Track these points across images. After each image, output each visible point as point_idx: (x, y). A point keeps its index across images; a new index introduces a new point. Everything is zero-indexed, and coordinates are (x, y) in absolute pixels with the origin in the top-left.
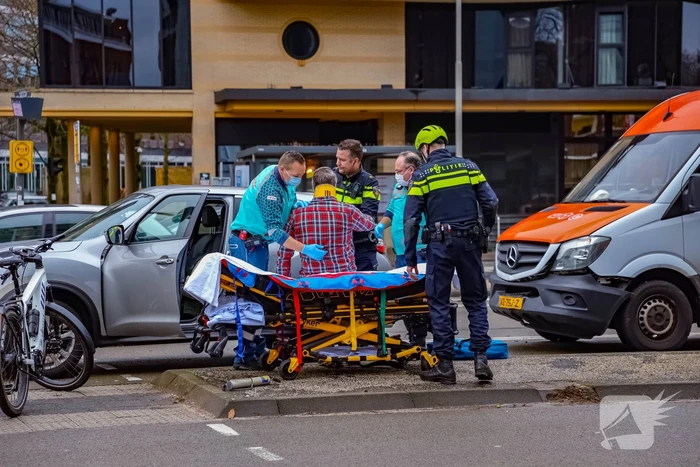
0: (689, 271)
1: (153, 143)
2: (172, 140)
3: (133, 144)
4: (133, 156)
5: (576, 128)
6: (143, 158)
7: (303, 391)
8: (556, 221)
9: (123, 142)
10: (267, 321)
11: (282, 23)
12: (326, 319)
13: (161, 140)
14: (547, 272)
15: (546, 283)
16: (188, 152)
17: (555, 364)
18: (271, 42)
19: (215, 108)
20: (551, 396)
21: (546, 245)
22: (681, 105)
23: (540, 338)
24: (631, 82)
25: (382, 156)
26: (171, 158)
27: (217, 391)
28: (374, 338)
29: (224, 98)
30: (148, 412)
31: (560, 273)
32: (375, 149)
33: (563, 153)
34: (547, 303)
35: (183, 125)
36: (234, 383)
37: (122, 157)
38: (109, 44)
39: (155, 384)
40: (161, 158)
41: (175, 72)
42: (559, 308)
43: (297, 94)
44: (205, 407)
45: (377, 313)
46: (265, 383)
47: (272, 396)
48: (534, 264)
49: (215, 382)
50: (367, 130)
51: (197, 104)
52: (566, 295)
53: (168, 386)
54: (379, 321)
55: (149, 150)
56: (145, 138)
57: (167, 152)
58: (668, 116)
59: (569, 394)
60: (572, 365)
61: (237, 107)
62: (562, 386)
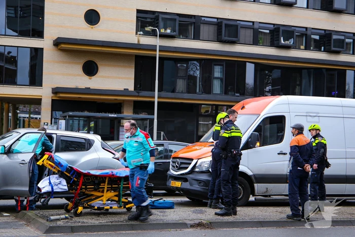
0: (250, 173)
1: (25, 109)
2: (33, 108)
3: (15, 109)
4: (15, 114)
5: (203, 111)
6: (19, 115)
7: (83, 222)
8: (196, 150)
9: (11, 108)
10: (69, 190)
11: (83, 61)
12: (95, 190)
13: (27, 108)
14: (192, 171)
15: (191, 176)
16: (39, 113)
17: (194, 212)
18: (78, 69)
19: (52, 95)
20: (192, 226)
21: (192, 160)
22: (247, 103)
23: (187, 199)
24: (226, 93)
25: (123, 118)
26: (31, 116)
27: (43, 221)
28: (116, 199)
29: (56, 91)
30: (12, 230)
31: (198, 172)
32: (120, 115)
33: (198, 121)
34: (191, 185)
35: (37, 102)
36: (52, 218)
37: (10, 114)
38: (5, 66)
39: (16, 217)
40: (28, 116)
41: (35, 79)
42: (196, 187)
43: (88, 91)
44: (38, 229)
45: (119, 188)
46: (66, 218)
47: (69, 224)
48: (187, 168)
49: (43, 217)
50: (117, 107)
51: (44, 93)
52: (199, 181)
53: (22, 218)
54: (119, 192)
55: (23, 112)
56: (21, 107)
57: (30, 113)
58: (243, 108)
59: (200, 225)
60: (201, 212)
61: (61, 95)
62: (197, 222)
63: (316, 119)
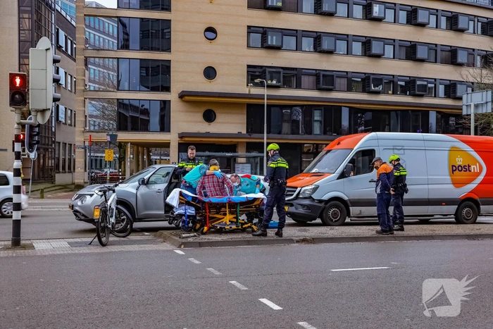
0: (346, 198)
1: (156, 152)
2: (163, 150)
3: (149, 152)
4: (149, 156)
5: (305, 150)
6: (152, 157)
7: (209, 239)
8: (300, 179)
9: (145, 151)
10: (196, 213)
11: (203, 110)
12: (218, 213)
13: (159, 150)
14: (297, 197)
15: (295, 201)
16: (168, 155)
17: (299, 231)
18: (199, 117)
19: (178, 139)
20: (298, 242)
21: (297, 188)
22: (342, 140)
23: (293, 222)
24: (325, 133)
25: (238, 157)
26: (162, 158)
27: (177, 238)
28: (235, 220)
29: (182, 136)
30: (152, 245)
31: (301, 198)
32: (235, 154)
33: (301, 158)
34: (296, 209)
35: (166, 145)
36: (184, 235)
37: (145, 157)
38: (141, 117)
39: (155, 236)
40: (159, 158)
41: (164, 126)
42: (301, 210)
43: (208, 135)
44: (173, 244)
45: (236, 211)
46: (195, 236)
47: (197, 240)
48: (292, 195)
49: (176, 235)
50: (233, 148)
51: (172, 138)
52: (303, 206)
53: (160, 236)
54: (237, 214)
55: (154, 155)
56: (153, 150)
57: (161, 155)
58: (339, 143)
59: (304, 241)
60: (305, 231)
61: (186, 139)
62: (302, 238)
63: (402, 152)
